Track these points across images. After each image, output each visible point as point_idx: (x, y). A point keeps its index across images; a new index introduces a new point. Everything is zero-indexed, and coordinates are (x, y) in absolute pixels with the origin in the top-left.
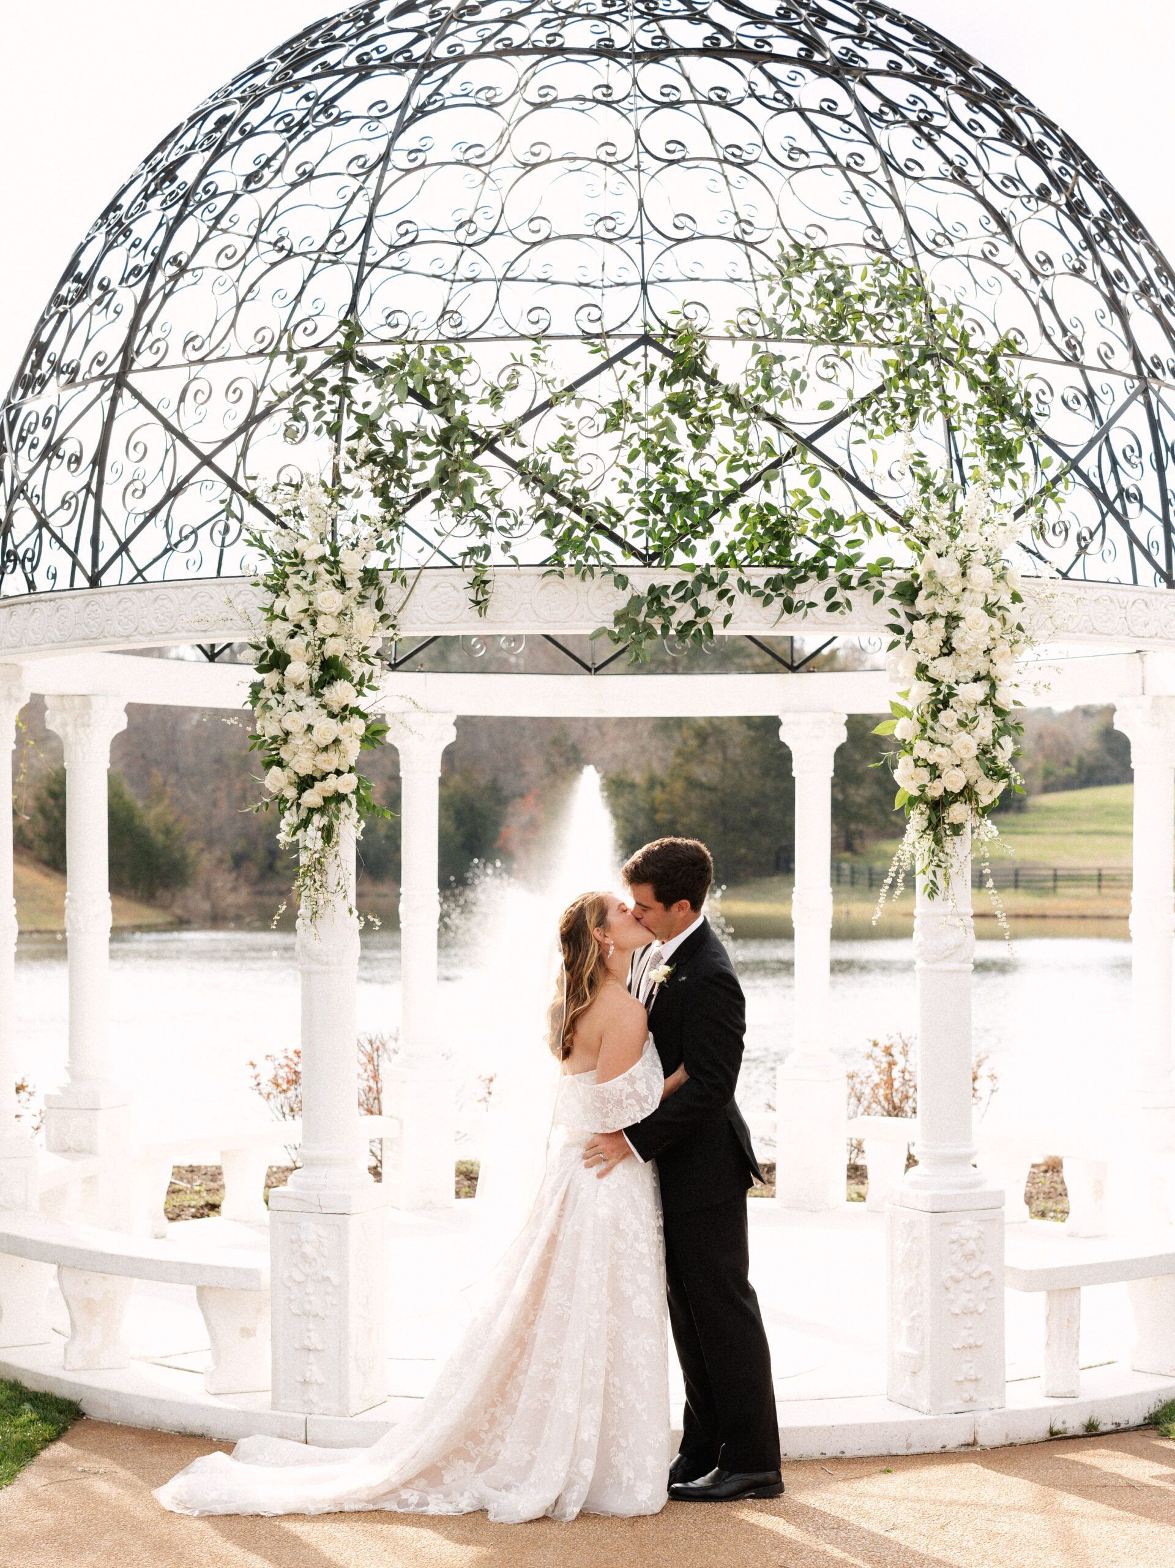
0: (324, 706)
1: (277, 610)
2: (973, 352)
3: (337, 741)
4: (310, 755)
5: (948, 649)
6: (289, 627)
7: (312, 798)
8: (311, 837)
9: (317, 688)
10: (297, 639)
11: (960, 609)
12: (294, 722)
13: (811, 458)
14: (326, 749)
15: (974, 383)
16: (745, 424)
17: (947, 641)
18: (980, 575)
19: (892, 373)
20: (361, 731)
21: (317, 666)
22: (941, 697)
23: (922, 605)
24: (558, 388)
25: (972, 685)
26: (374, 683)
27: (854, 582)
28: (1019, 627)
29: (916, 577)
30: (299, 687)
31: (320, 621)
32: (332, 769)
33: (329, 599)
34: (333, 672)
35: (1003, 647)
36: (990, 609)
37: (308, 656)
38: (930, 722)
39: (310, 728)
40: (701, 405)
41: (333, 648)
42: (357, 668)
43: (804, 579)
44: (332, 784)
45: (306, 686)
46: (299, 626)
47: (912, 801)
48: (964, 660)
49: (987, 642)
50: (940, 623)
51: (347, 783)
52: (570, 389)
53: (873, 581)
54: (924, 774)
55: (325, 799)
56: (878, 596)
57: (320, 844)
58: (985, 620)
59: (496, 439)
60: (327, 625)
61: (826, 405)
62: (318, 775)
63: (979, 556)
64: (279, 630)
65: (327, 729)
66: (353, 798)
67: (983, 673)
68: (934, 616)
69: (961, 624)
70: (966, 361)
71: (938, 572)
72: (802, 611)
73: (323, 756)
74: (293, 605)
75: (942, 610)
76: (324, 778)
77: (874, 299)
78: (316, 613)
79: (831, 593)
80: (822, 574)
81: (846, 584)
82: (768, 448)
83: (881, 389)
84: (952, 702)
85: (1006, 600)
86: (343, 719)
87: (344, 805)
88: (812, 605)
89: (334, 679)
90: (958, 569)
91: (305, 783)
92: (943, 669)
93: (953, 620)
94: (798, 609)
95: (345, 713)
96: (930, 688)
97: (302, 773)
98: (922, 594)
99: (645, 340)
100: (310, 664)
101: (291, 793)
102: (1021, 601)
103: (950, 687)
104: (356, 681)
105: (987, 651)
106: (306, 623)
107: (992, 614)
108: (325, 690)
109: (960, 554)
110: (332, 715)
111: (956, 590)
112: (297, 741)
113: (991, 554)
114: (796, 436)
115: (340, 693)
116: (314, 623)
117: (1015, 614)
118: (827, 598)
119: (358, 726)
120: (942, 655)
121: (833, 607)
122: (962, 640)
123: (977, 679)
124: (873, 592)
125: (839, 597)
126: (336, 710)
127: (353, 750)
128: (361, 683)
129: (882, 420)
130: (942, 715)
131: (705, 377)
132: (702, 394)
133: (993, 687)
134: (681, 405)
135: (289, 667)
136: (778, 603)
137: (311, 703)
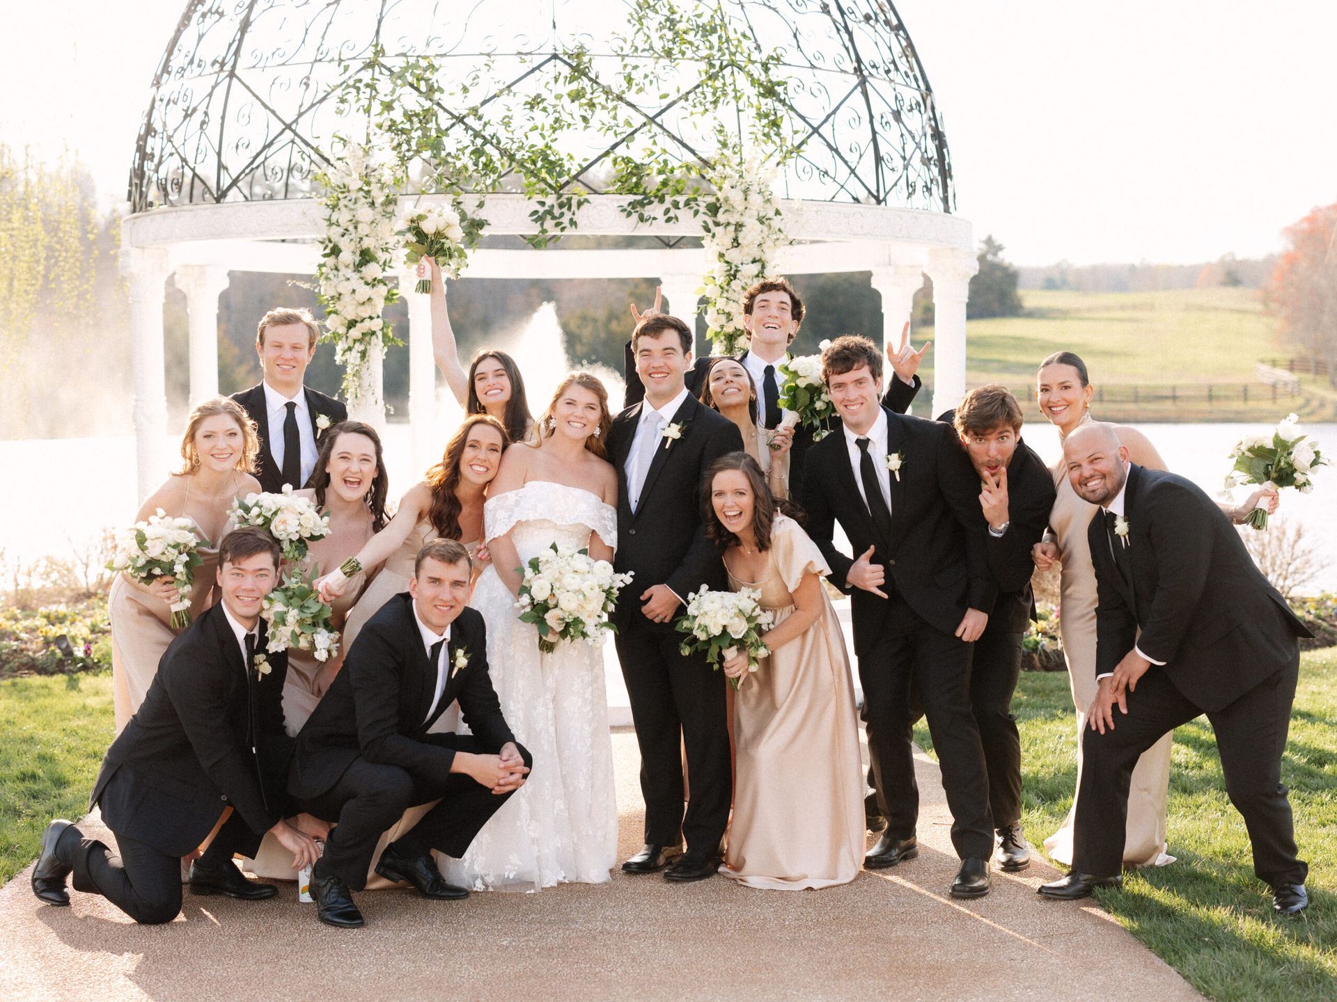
0: (362, 278)
1: (334, 219)
2: (754, 62)
3: (369, 299)
4: (354, 307)
5: (736, 243)
6: (341, 230)
7: (355, 333)
8: (353, 358)
9: (358, 267)
10: (346, 237)
11: (744, 220)
12: (345, 288)
13: (655, 128)
14: (363, 303)
15: (754, 82)
16: (615, 108)
17: (736, 240)
18: (755, 199)
19: (704, 77)
20: (385, 294)
21: (358, 253)
22: (732, 272)
23: (721, 217)
24: (502, 87)
25: (751, 265)
26: (392, 264)
27: (681, 205)
28: (780, 230)
29: (718, 200)
30: (347, 266)
31: (360, 226)
32: (367, 316)
33: (364, 213)
34: (367, 258)
35: (769, 243)
36: (761, 220)
37: (353, 248)
38: (726, 287)
39: (354, 291)
40: (588, 96)
41: (367, 243)
42: (382, 256)
43: (651, 203)
44: (368, 325)
45: (352, 266)
46: (347, 230)
47: (717, 334)
48: (746, 250)
49: (759, 240)
50: (732, 228)
51: (377, 325)
52: (509, 87)
53: (693, 204)
54: (723, 318)
55: (363, 334)
56: (696, 213)
57: (358, 361)
58: (758, 226)
59: (464, 117)
60: (363, 229)
61: (665, 96)
62: (359, 320)
63: (755, 188)
64: (335, 233)
65: (364, 292)
66: (380, 334)
67: (757, 258)
68: (728, 224)
69: (744, 229)
70: (750, 67)
71: (731, 198)
72: (649, 222)
73: (361, 308)
74: (343, 217)
75: (733, 221)
76: (362, 321)
77: (693, 32)
78: (357, 222)
79: (667, 211)
80: (662, 200)
81: (676, 205)
82: (628, 123)
83: (698, 86)
84: (739, 275)
85: (771, 214)
86: (374, 286)
87: (374, 337)
88: (655, 219)
89: (368, 262)
90: (742, 196)
91: (352, 324)
92: (734, 256)
93: (739, 226)
94: (647, 220)
95: (374, 283)
96: (726, 267)
97: (350, 318)
98: (721, 211)
99: (555, 56)
100: (354, 253)
101: (342, 330)
102: (780, 214)
103: (736, 266)
104: (381, 263)
105: (760, 245)
106: (351, 228)
107: (762, 223)
108: (363, 269)
109: (743, 187)
110: (367, 283)
111: (741, 208)
112: (346, 298)
113: (762, 186)
114: (646, 116)
115: (372, 270)
116: (356, 228)
117: (776, 222)
118: (665, 214)
119: (382, 290)
120: (733, 247)
121: (668, 220)
122: (744, 238)
123: (754, 261)
124: (693, 210)
125: (671, 214)
126: (370, 280)
127: (379, 305)
128: (385, 263)
129: (698, 105)
130: (733, 283)
131: (591, 79)
132: (589, 90)
133: (763, 267)
134: (576, 96)
135: (341, 254)
136: (635, 216)
137: (355, 276)
